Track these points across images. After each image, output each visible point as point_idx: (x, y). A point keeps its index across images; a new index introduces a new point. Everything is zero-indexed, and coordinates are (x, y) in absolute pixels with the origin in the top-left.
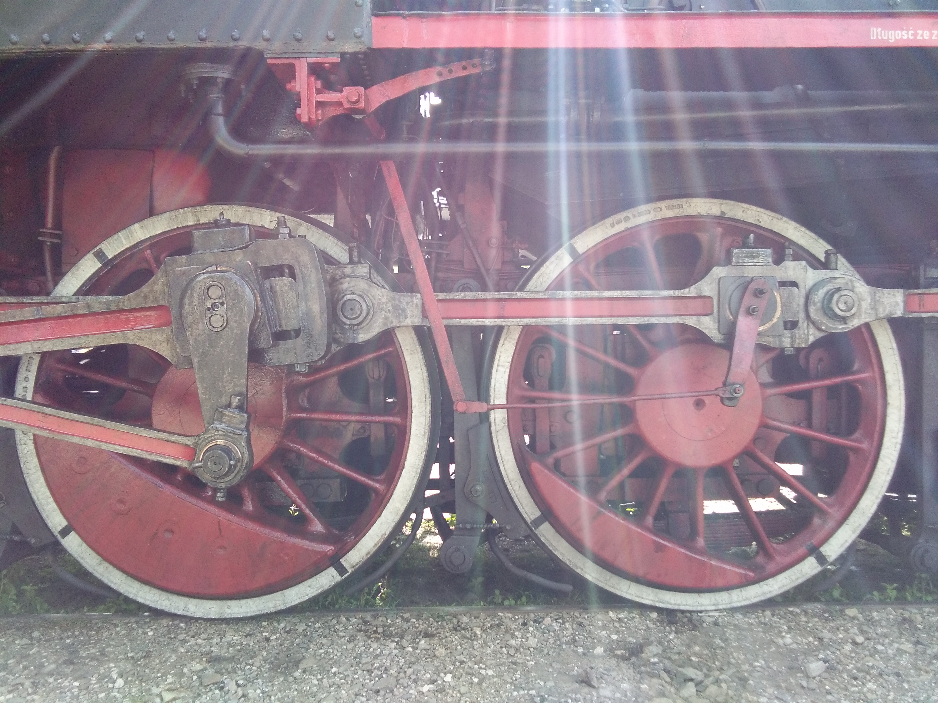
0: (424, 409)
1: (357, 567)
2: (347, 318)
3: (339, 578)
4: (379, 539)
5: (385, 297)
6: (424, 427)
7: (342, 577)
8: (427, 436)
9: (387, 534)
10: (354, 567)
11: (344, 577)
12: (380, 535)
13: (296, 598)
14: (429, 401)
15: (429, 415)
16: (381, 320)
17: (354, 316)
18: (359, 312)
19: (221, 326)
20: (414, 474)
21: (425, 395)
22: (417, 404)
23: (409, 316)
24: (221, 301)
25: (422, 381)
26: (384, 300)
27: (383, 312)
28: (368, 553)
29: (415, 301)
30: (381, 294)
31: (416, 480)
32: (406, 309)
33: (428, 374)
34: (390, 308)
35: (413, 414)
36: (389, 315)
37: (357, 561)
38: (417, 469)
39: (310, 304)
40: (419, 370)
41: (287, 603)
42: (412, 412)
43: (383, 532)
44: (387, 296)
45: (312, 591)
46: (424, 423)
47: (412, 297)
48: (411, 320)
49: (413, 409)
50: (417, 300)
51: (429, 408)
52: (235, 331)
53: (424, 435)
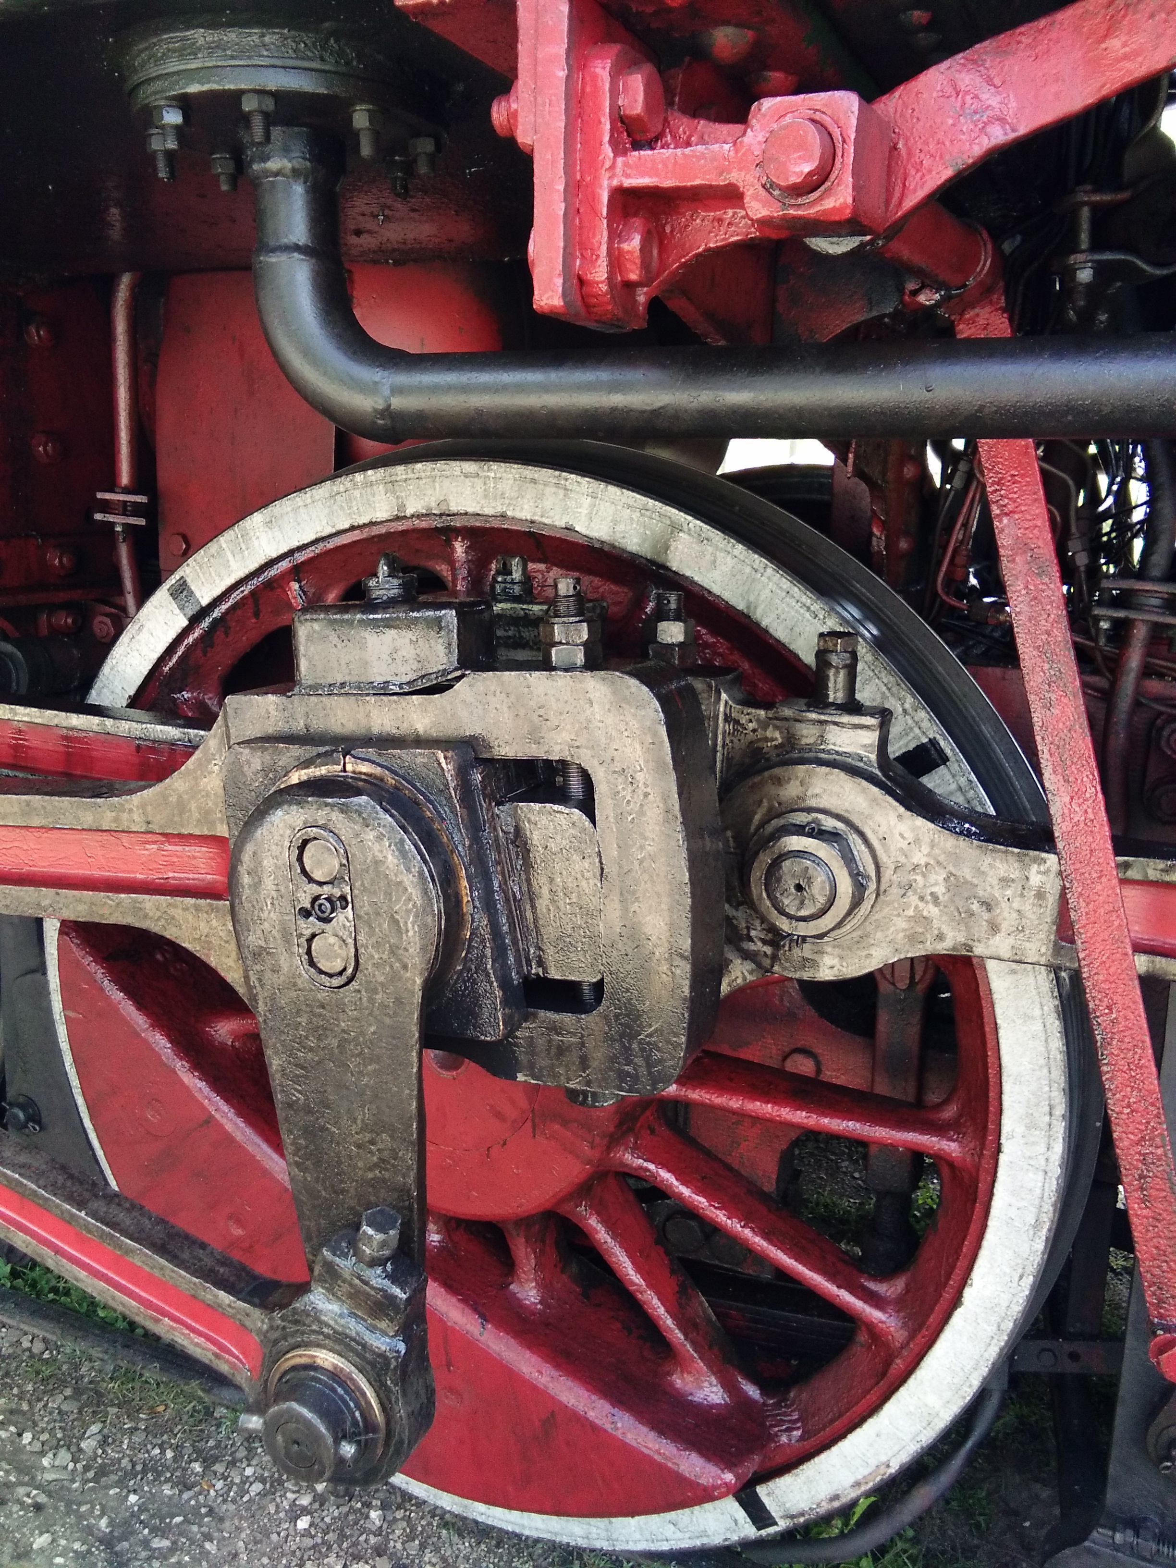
0: (1042, 1148)
1: (802, 1520)
2: (782, 913)
3: (749, 1531)
4: (869, 1470)
5: (926, 849)
6: (1037, 1202)
7: (759, 1529)
8: (1044, 1233)
9: (894, 1469)
10: (792, 1517)
11: (763, 1532)
12: (873, 1462)
13: (637, 1536)
14: (1060, 1128)
15: (1056, 1170)
16: (901, 923)
17: (803, 913)
18: (822, 900)
19: (341, 973)
20: (991, 1329)
21: (1051, 1107)
22: (1020, 1130)
23: (1004, 926)
24: (337, 893)
25: (1042, 1062)
26: (919, 858)
27: (913, 899)
28: (836, 1497)
29: (1035, 879)
30: (909, 836)
31: (997, 1350)
32: (998, 903)
33: (1067, 1044)
34: (940, 890)
35: (1002, 1157)
36: (932, 910)
37: (804, 1506)
38: (1003, 1319)
39: (635, 907)
40: (1038, 1027)
41: (617, 1540)
42: (999, 1150)
43: (884, 1459)
44: (932, 846)
45: (679, 1535)
46: (1038, 1192)
47: (1025, 867)
48: (1011, 941)
49: (1003, 1140)
50: (1044, 878)
51: (1058, 1148)
52: (379, 997)
53: (1037, 1225)
